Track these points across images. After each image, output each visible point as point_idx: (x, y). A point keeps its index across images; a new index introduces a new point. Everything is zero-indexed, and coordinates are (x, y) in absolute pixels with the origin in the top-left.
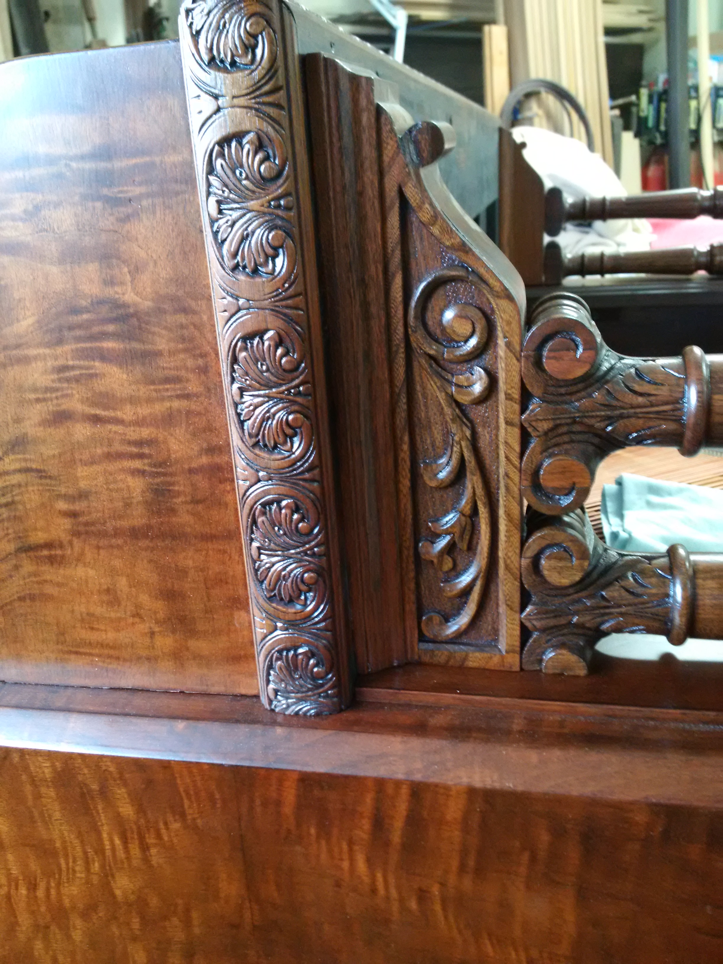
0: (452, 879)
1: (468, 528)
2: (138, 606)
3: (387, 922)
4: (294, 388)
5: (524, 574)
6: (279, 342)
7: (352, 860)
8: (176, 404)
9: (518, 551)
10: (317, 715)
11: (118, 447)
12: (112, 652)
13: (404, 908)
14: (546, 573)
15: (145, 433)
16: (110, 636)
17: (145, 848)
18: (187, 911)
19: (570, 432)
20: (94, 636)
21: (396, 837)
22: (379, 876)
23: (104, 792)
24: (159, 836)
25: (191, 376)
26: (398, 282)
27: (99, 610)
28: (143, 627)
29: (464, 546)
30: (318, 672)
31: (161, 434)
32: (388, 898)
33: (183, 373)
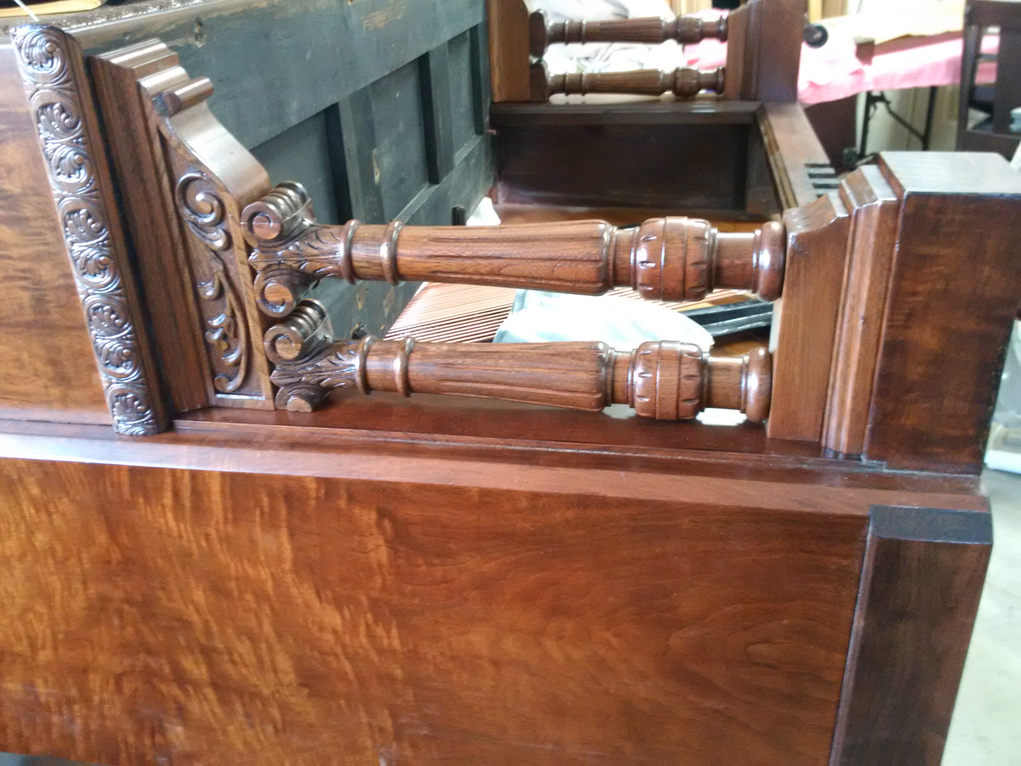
0: (221, 527)
1: (232, 324)
2: (36, 369)
3: (190, 555)
4: (100, 242)
5: (267, 351)
6: (89, 216)
7: (165, 518)
8: (42, 248)
9: (261, 338)
10: (144, 435)
11: (11, 273)
12: (24, 398)
13: (199, 547)
14: (279, 351)
15: (25, 265)
16: (22, 388)
17: (50, 515)
18: (79, 554)
19: (279, 269)
20: (12, 388)
21: (187, 503)
22: (182, 526)
23: (21, 480)
24: (56, 507)
25: (47, 232)
26: (165, 180)
27: (14, 372)
28: (41, 382)
29: (231, 335)
30: (140, 410)
31: (34, 266)
32: (189, 540)
33: (42, 231)
